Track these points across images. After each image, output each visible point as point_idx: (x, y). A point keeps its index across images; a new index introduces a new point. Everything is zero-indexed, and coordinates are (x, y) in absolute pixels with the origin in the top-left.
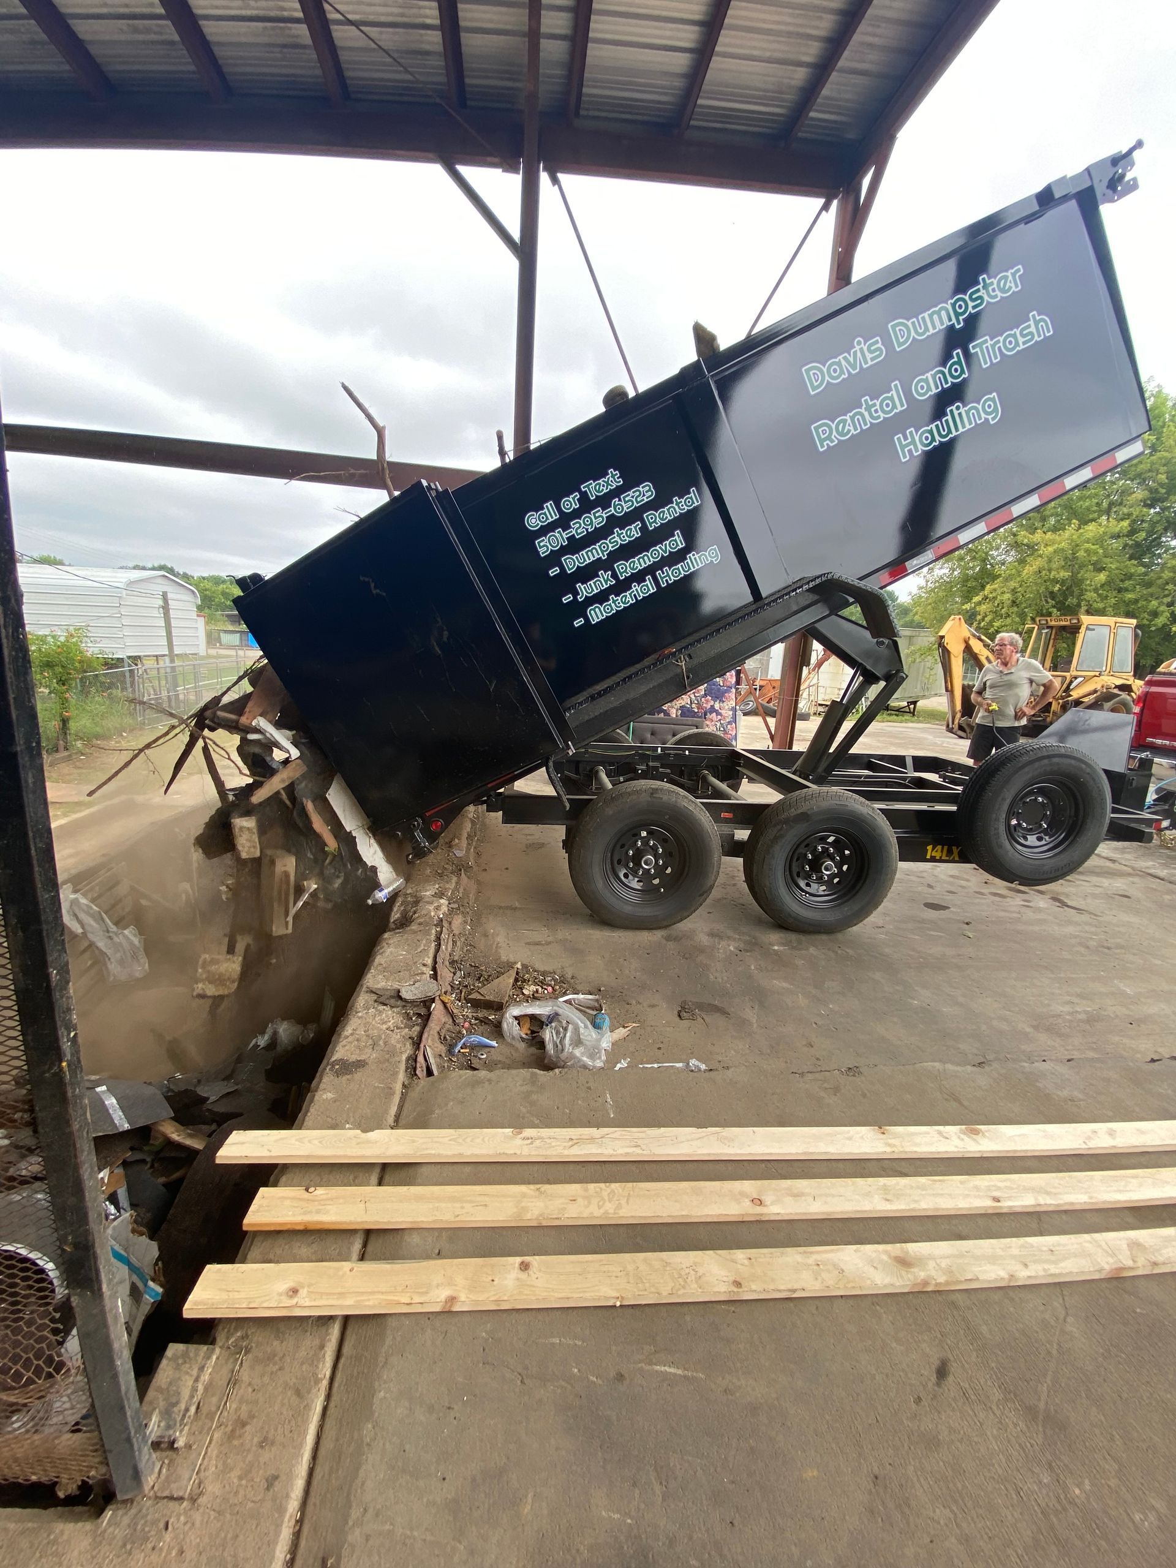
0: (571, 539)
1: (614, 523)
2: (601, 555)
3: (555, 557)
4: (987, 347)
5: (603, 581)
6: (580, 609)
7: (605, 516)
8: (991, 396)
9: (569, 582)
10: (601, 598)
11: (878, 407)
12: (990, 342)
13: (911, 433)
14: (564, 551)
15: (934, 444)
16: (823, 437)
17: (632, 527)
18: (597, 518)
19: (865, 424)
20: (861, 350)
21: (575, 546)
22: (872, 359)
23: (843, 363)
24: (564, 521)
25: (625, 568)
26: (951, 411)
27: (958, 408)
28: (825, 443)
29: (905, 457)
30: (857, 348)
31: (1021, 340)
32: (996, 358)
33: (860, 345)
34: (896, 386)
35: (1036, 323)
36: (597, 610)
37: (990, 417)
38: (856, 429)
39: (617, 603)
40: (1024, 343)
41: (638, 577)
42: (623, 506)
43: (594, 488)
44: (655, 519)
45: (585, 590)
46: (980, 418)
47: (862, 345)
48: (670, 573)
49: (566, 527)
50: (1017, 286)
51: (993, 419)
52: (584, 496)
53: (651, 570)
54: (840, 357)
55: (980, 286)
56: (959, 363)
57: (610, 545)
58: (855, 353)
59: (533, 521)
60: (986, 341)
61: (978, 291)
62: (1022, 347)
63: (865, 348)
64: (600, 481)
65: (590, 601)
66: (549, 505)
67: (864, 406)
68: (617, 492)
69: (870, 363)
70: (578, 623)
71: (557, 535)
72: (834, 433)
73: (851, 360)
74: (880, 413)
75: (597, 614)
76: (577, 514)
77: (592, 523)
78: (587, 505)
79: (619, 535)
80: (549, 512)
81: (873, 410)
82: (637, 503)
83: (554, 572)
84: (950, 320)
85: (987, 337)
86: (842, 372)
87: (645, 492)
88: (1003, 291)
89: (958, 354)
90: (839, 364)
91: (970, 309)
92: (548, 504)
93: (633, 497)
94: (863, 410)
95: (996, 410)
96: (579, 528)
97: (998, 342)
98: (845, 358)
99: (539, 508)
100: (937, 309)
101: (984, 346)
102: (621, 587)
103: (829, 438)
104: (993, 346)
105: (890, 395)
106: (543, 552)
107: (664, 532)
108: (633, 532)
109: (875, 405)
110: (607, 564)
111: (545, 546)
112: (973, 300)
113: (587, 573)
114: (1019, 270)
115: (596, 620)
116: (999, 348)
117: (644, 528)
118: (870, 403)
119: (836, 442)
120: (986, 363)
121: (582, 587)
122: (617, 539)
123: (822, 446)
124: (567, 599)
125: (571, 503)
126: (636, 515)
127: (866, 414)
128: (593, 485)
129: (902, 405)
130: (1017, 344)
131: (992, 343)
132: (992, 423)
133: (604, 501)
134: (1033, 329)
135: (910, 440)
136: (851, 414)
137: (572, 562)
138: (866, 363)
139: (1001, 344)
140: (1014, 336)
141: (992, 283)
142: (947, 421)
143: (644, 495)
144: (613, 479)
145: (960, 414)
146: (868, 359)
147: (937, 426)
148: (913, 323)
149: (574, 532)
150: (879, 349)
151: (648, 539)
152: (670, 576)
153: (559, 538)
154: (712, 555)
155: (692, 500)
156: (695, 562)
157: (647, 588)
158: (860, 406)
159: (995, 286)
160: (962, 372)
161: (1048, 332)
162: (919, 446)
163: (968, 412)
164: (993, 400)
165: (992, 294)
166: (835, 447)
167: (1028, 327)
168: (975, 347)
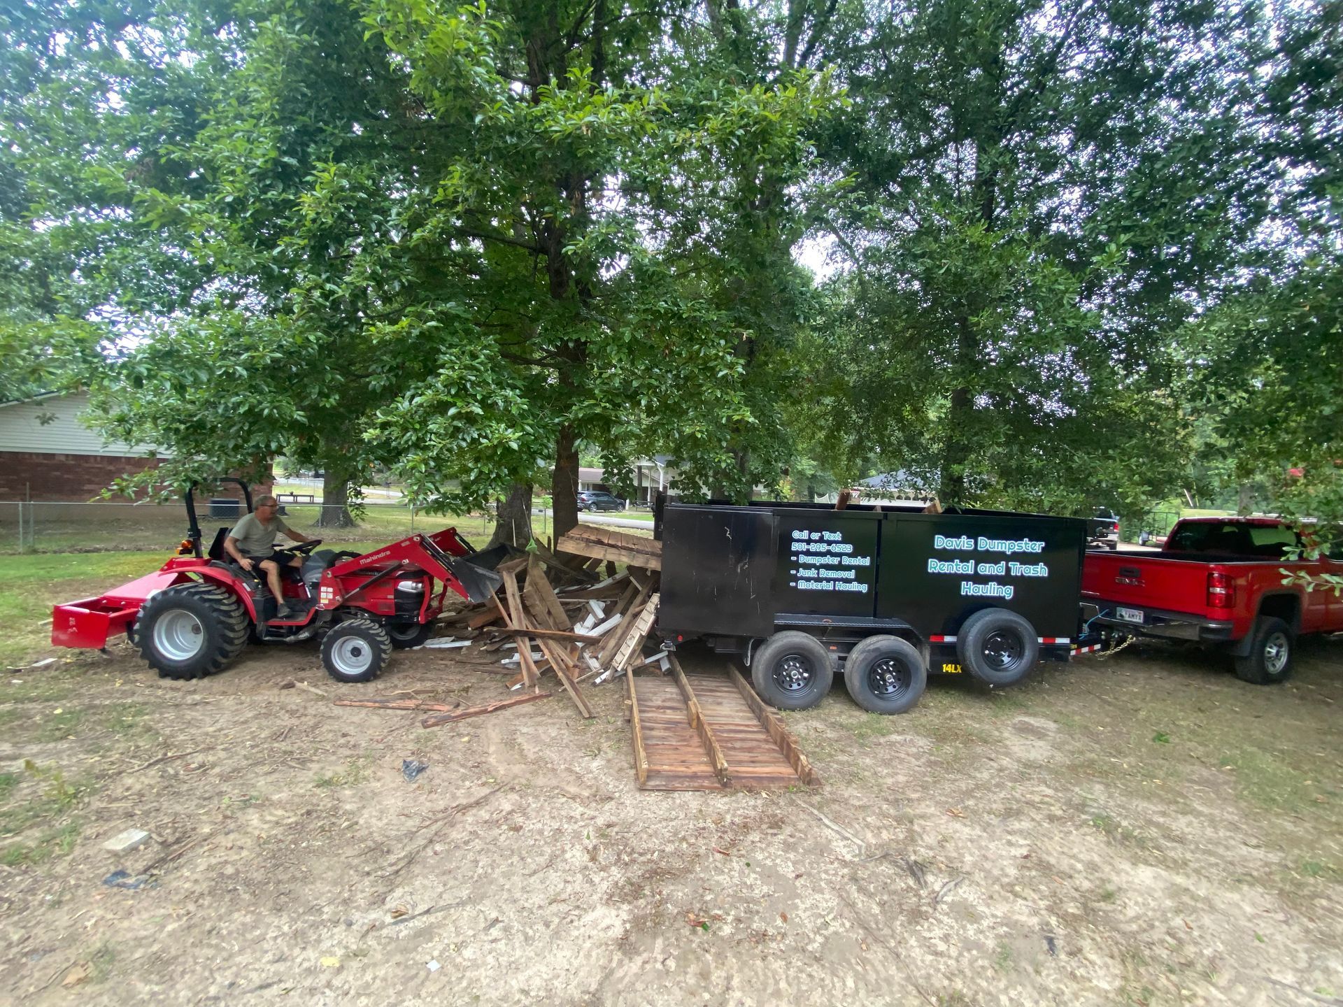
0: (808, 550)
1: (829, 553)
2: (817, 563)
3: (797, 554)
4: (1017, 567)
5: (812, 573)
6: (796, 579)
7: (827, 548)
9: (797, 566)
10: (808, 579)
11: (961, 567)
12: (1019, 566)
13: (970, 584)
14: (802, 553)
15: (978, 594)
16: (933, 566)
17: (836, 559)
18: (823, 547)
19: (953, 571)
21: (808, 553)
22: (967, 547)
24: (809, 541)
25: (824, 573)
26: (991, 585)
28: (932, 569)
29: (963, 593)
30: (963, 540)
31: (1032, 572)
32: (1018, 573)
34: (972, 562)
35: (1042, 568)
36: (803, 583)
37: (1007, 596)
38: (948, 570)
39: (813, 586)
40: (1033, 574)
41: (828, 580)
42: (836, 548)
43: (827, 535)
44: (846, 561)
45: (802, 573)
46: (1002, 594)
47: (965, 540)
48: (842, 585)
49: (808, 544)
50: (1039, 550)
52: (822, 537)
53: (835, 580)
55: (1023, 542)
56: (1002, 567)
57: (823, 561)
58: (961, 541)
59: (796, 534)
61: (1022, 544)
62: (1031, 575)
63: (965, 542)
64: (832, 534)
65: (802, 578)
66: (806, 532)
67: (955, 563)
68: (837, 542)
69: (965, 548)
70: (793, 584)
71: (803, 545)
72: (938, 567)
73: (958, 543)
74: (961, 569)
75: (802, 585)
76: (816, 542)
77: (820, 548)
78: (821, 540)
79: (828, 559)
80: (805, 535)
81: (958, 567)
82: (843, 551)
83: (794, 558)
84: (1005, 549)
85: (1018, 563)
86: (952, 546)
87: (848, 548)
88: (1032, 549)
89: (1003, 563)
90: (952, 542)
91: (1015, 549)
93: (842, 547)
94: (954, 565)
95: (1010, 594)
96: (813, 547)
98: (955, 541)
99: (801, 530)
100: (1002, 542)
101: (1015, 566)
102: (818, 580)
103: (935, 568)
104: (1019, 568)
105: (968, 565)
106: (793, 548)
107: (848, 568)
108: (835, 561)
109: (960, 565)
110: (818, 568)
111: (795, 547)
112: (1018, 546)
113: (807, 567)
114: (1042, 544)
115: (800, 587)
116: (1021, 570)
117: (840, 562)
118: (958, 564)
119: (937, 571)
120: (1013, 573)
121: (802, 571)
124: (793, 572)
125: (815, 536)
126: (840, 555)
127: (955, 567)
128: (829, 534)
129: (971, 571)
130: (1030, 573)
132: (1007, 598)
133: (829, 543)
134: (1039, 570)
135: (968, 587)
136: (948, 564)
137: (803, 559)
138: (963, 547)
139: (1023, 569)
140: (1030, 569)
142: (987, 587)
144: (838, 536)
145: (994, 588)
146: (965, 546)
147: (983, 587)
148: (990, 542)
149: (811, 548)
150: (970, 545)
151: (840, 567)
152: (841, 587)
153: (803, 547)
154: (864, 588)
155: (866, 562)
156: (855, 587)
157: (829, 586)
158: (953, 562)
159: (1030, 545)
160: (1002, 572)
161: (1046, 574)
162: (971, 592)
163: (998, 589)
164: (1011, 589)
165: (1028, 548)
166: (936, 573)
167: (1038, 568)
168: (1011, 565)
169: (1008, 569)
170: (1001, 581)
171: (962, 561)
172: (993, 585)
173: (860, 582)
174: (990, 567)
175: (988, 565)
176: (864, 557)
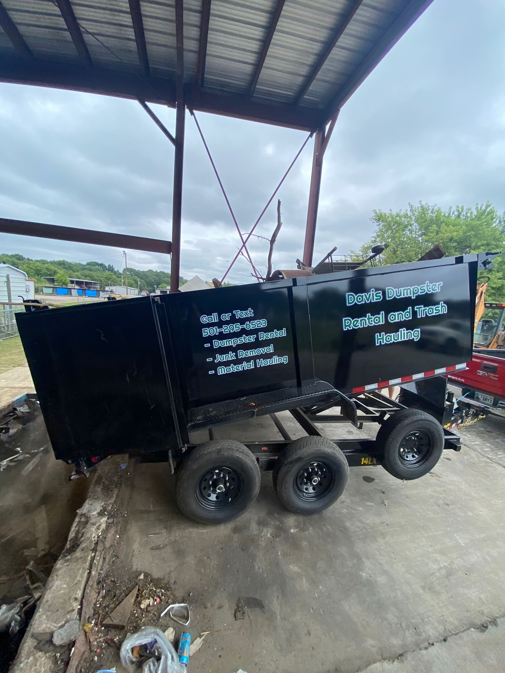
0: (221, 333)
1: (244, 332)
2: (233, 344)
3: (210, 339)
4: (421, 310)
5: (231, 356)
6: (215, 366)
7: (240, 328)
8: (418, 330)
9: (213, 352)
10: (227, 364)
11: (373, 319)
12: (423, 308)
13: (383, 334)
14: (215, 337)
15: (391, 342)
17: (252, 336)
18: (237, 328)
19: (366, 325)
20: (373, 294)
21: (222, 336)
23: (364, 297)
24: (220, 324)
25: (242, 354)
26: (401, 331)
28: (347, 327)
29: (378, 343)
31: (435, 311)
32: (424, 315)
33: (372, 292)
34: (382, 313)
35: (442, 307)
36: (223, 369)
37: (415, 338)
38: (361, 326)
39: (234, 369)
40: (436, 313)
41: (248, 360)
42: (250, 326)
43: (239, 314)
44: (263, 336)
45: (220, 358)
46: (411, 337)
47: (374, 292)
48: (263, 362)
49: (220, 327)
50: (439, 290)
51: (416, 339)
52: (233, 316)
53: (255, 358)
54: (364, 294)
55: (425, 285)
56: (409, 312)
57: (239, 341)
58: (370, 294)
59: (204, 319)
60: (421, 308)
62: (434, 314)
63: (375, 294)
64: (243, 312)
65: (221, 364)
67: (367, 317)
68: (249, 319)
69: (375, 301)
70: (212, 372)
71: (214, 329)
72: (352, 324)
73: (368, 297)
74: (373, 322)
75: (222, 371)
76: (227, 323)
77: (233, 329)
78: (233, 320)
79: (244, 338)
80: (214, 318)
81: (370, 320)
82: (258, 326)
83: (207, 345)
84: (411, 294)
85: (423, 306)
86: (362, 301)
87: (263, 323)
88: (433, 290)
89: (410, 309)
90: (362, 297)
91: (419, 293)
92: (215, 314)
93: (256, 323)
94: (366, 319)
95: (418, 336)
96: (226, 329)
97: (426, 309)
98: (365, 295)
99: (209, 314)
100: (407, 288)
101: (420, 309)
102: (238, 361)
103: (349, 326)
104: (424, 310)
105: (379, 316)
106: (205, 335)
107: (266, 343)
108: (252, 339)
109: (372, 318)
110: (234, 349)
111: (206, 332)
112: (421, 290)
113: (224, 351)
114: (441, 284)
115: (221, 374)
116: (426, 312)
117: (257, 339)
118: (370, 317)
119: (352, 328)
120: (419, 316)
121: (219, 356)
122: (243, 339)
123: (345, 328)
124: (209, 360)
125: (226, 317)
126: (255, 332)
127: (367, 321)
128: (240, 312)
129: (383, 322)
130: (433, 313)
131: (424, 309)
132: (415, 340)
133: (242, 321)
134: (440, 309)
135: (382, 337)
136: (361, 319)
137: (217, 344)
138: (373, 300)
140: (432, 309)
141: (430, 286)
142: (398, 334)
143: (262, 324)
144: (249, 313)
145: (404, 333)
147: (394, 335)
149: (223, 330)
150: (379, 296)
151: (257, 344)
152: (262, 363)
153: (215, 331)
154: (284, 360)
155: (283, 333)
156: (276, 360)
157: (250, 366)
158: (366, 317)
159: (431, 287)
160: (410, 317)
161: (445, 311)
162: (385, 341)
163: (407, 333)
164: (418, 331)
165: (429, 290)
166: (351, 330)
167: (439, 307)
168: (417, 308)
169: (414, 313)
170: (409, 325)
172: (403, 331)
173: (280, 355)
174: (398, 315)
175: (396, 313)
176: (279, 329)
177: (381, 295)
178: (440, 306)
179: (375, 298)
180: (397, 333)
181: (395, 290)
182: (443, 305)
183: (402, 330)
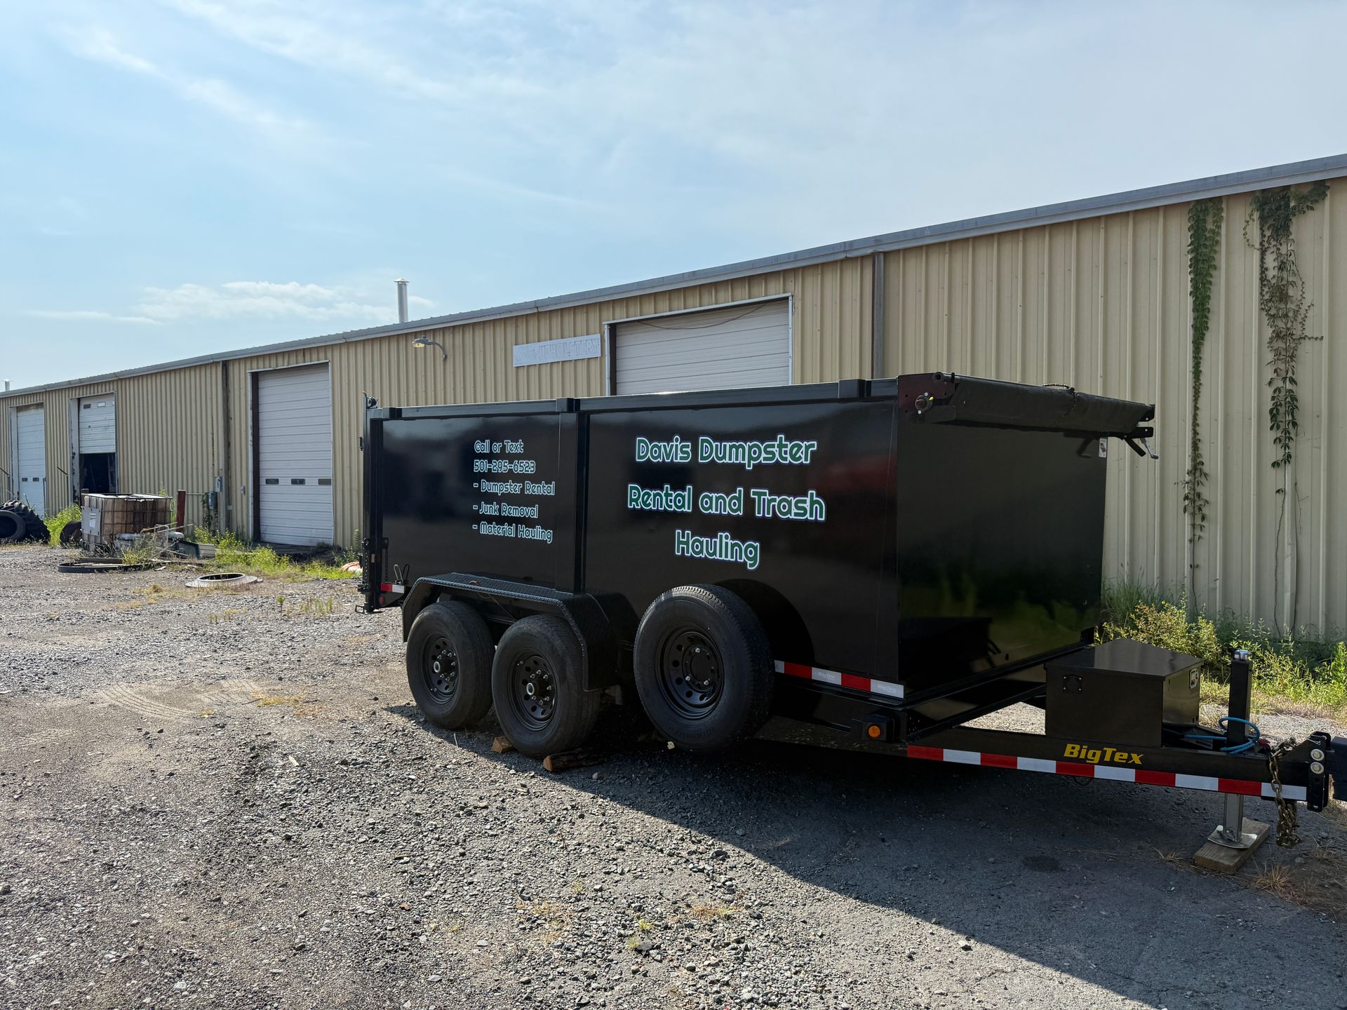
0: (490, 471)
1: (511, 475)
2: (498, 492)
3: (479, 476)
4: (764, 499)
5: (494, 509)
6: (478, 519)
7: (508, 467)
8: (754, 544)
9: (479, 497)
10: (490, 519)
11: (672, 498)
12: (767, 497)
13: (687, 534)
14: (485, 475)
15: (700, 555)
16: (633, 497)
17: (517, 485)
18: (505, 466)
19: (661, 507)
20: (677, 446)
21: (491, 476)
22: (681, 458)
23: (663, 449)
24: (491, 457)
25: (506, 510)
26: (721, 536)
27: (727, 537)
28: (633, 503)
29: (678, 552)
30: (675, 443)
31: (794, 510)
32: (768, 513)
33: (677, 442)
34: (689, 489)
35: (812, 503)
36: (485, 526)
37: (749, 562)
38: (654, 506)
39: (495, 530)
40: (796, 514)
41: (510, 521)
42: (518, 467)
43: (509, 447)
44: (529, 488)
45: (488, 509)
46: (739, 558)
47: (678, 443)
49: (490, 461)
50: (806, 460)
51: (751, 565)
52: (504, 447)
53: (518, 521)
54: (662, 443)
55: (776, 443)
56: (740, 499)
57: (504, 489)
58: (672, 445)
59: (478, 447)
60: (765, 494)
61: (773, 446)
62: (792, 517)
63: (679, 447)
64: (514, 444)
65: (484, 517)
67: (665, 492)
68: (519, 457)
69: (679, 460)
70: (476, 528)
71: (485, 463)
72: (640, 500)
73: (668, 450)
74: (672, 504)
75: (485, 529)
76: (497, 457)
77: (502, 468)
78: (503, 454)
79: (510, 486)
80: (486, 447)
81: (669, 498)
82: (525, 471)
83: (476, 485)
84: (744, 459)
85: (766, 491)
86: (659, 456)
87: (528, 467)
88: (793, 457)
89: (740, 491)
90: (660, 448)
91: (761, 458)
92: (487, 441)
93: (524, 465)
94: (663, 495)
95: (754, 559)
96: (496, 466)
97: (775, 500)
98: (664, 446)
99: (482, 440)
100: (737, 444)
101: (762, 497)
102: (500, 520)
103: (635, 501)
104: (768, 501)
105: (683, 494)
106: (476, 469)
107: (532, 501)
108: (518, 489)
109: (671, 495)
110: (499, 500)
111: (478, 466)
112: (767, 452)
113: (490, 498)
114: (813, 446)
115: (482, 532)
116: (774, 506)
117: (521, 490)
118: (669, 492)
119: (639, 507)
120: (759, 513)
121: (484, 505)
123: (631, 505)
124: (475, 507)
125: (496, 448)
126: (520, 478)
127: (664, 498)
128: (510, 444)
129: (689, 508)
130: (789, 512)
131: (770, 498)
132: (749, 568)
133: (511, 458)
134: (807, 506)
135: (685, 540)
136: (654, 492)
137: (485, 486)
138: (676, 459)
139: (776, 504)
140: (789, 503)
141: (786, 446)
142: (715, 542)
144: (520, 448)
145: (727, 543)
146: (679, 456)
147: (706, 542)
148: (717, 446)
149: (492, 467)
150: (687, 452)
151: (522, 499)
152: (525, 533)
153: (485, 466)
154: (548, 536)
155: (551, 490)
156: (540, 534)
157: (507, 531)
158: (662, 489)
159: (788, 449)
160: (739, 509)
161: (821, 516)
162: (690, 550)
163: (733, 546)
164: (755, 548)
165: (785, 456)
166: (637, 510)
167: (805, 502)
168: (755, 493)
169: (749, 503)
170: (738, 529)
171: (674, 489)
172: (725, 538)
173: (545, 527)
174: (717, 499)
175: (714, 495)
176: (548, 482)
177: (689, 450)
178: (808, 499)
179: (680, 454)
180: (713, 540)
181: (714, 445)
182: (815, 498)
183: (724, 535)
